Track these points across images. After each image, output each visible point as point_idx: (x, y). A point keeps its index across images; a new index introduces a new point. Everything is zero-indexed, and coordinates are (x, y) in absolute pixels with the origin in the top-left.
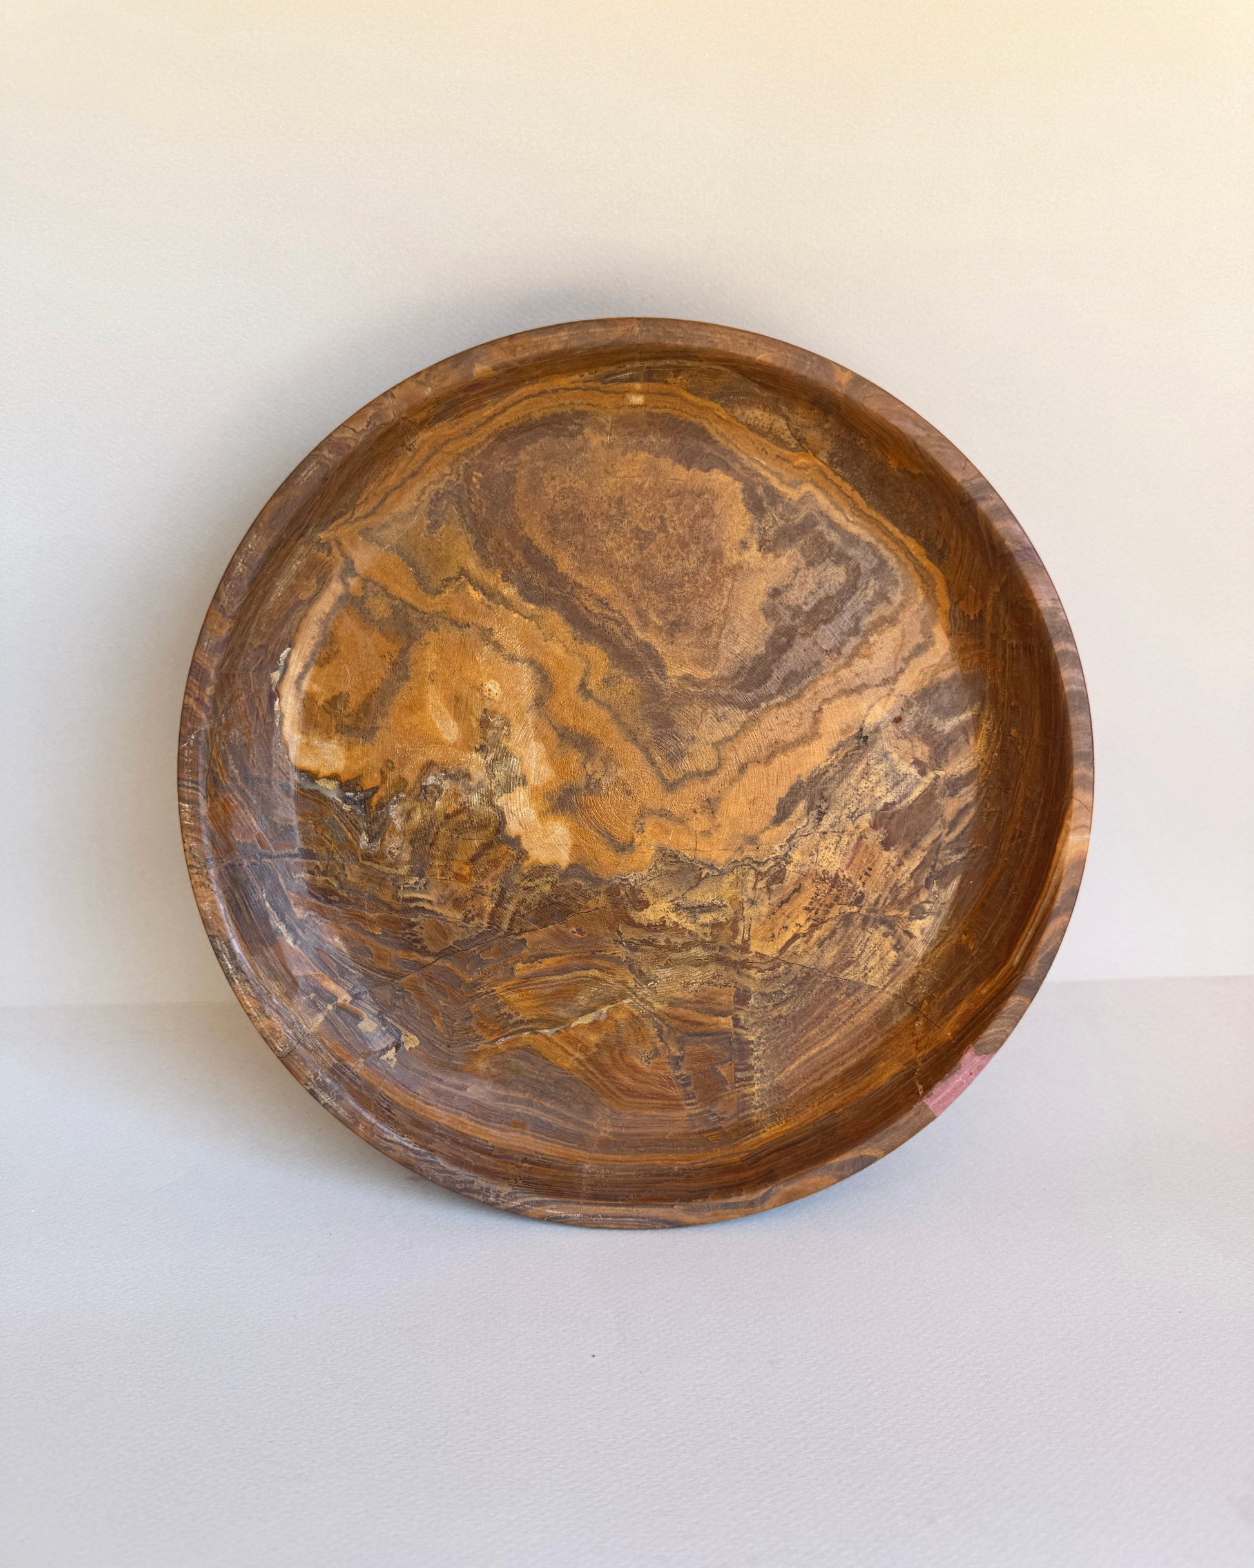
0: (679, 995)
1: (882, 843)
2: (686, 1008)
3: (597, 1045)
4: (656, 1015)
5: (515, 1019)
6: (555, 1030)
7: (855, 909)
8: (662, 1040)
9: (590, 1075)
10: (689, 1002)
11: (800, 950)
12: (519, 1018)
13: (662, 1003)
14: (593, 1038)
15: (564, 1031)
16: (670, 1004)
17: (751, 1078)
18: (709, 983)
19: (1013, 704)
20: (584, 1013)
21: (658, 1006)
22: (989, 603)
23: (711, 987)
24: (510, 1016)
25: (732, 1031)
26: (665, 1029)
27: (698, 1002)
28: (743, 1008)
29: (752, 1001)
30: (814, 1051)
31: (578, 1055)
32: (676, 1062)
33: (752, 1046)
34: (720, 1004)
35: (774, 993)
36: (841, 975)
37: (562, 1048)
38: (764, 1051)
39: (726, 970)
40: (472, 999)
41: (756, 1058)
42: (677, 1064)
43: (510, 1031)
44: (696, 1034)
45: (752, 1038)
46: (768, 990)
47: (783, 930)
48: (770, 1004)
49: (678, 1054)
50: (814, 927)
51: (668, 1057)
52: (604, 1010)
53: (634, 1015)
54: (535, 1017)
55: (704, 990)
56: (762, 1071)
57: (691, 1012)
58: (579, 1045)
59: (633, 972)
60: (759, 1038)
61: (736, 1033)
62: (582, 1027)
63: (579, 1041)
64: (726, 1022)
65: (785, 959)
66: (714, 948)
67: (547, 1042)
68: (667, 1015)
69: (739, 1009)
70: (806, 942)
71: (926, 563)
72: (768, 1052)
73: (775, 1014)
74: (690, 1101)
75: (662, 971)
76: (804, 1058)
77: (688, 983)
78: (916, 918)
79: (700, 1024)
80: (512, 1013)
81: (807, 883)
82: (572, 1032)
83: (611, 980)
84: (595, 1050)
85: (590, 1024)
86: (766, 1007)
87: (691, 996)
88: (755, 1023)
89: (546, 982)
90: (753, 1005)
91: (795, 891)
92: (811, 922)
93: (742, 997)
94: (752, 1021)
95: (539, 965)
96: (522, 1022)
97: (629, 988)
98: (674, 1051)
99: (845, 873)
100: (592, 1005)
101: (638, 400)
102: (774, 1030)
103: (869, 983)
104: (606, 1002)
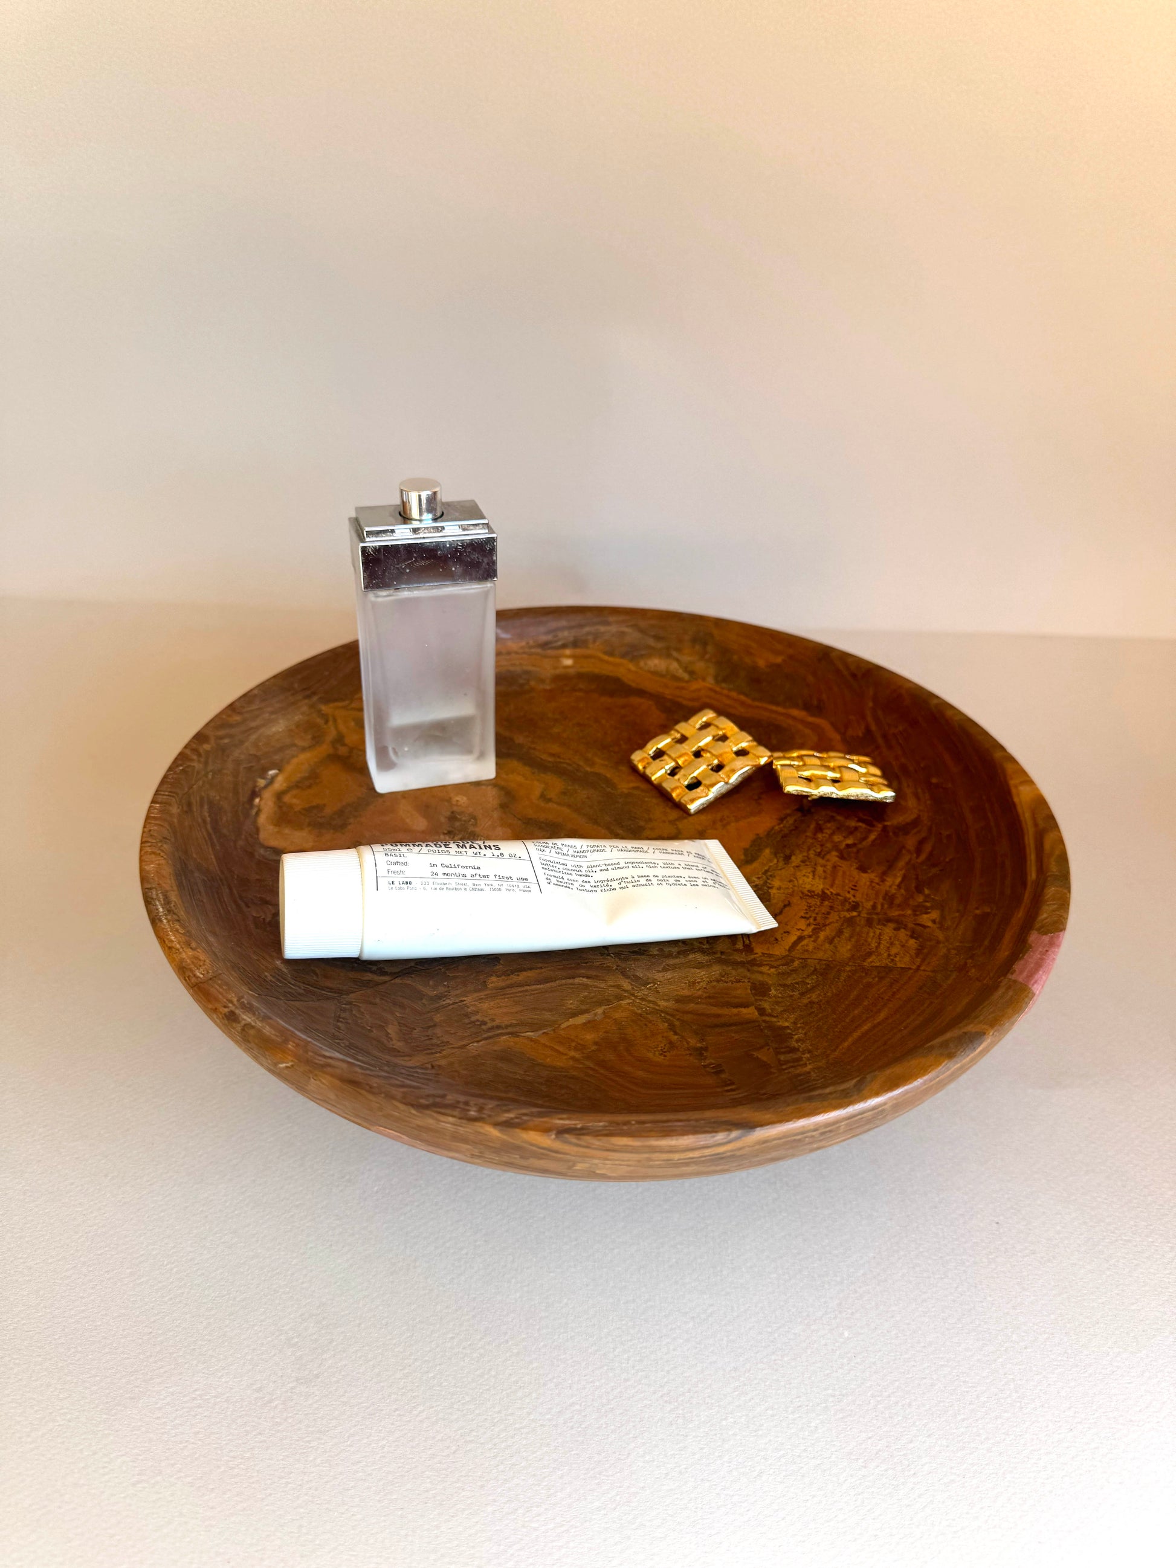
0: (686, 992)
1: (857, 868)
2: (697, 1003)
3: (596, 1043)
4: (662, 1012)
5: (489, 1025)
6: (541, 1032)
7: (855, 914)
8: (676, 1033)
9: (591, 1072)
10: (700, 997)
11: (811, 948)
12: (495, 1024)
13: (668, 1000)
14: (590, 1037)
15: (552, 1032)
16: (677, 1001)
17: (800, 1059)
18: (718, 981)
19: (922, 765)
20: (574, 1015)
21: (663, 1004)
22: (870, 719)
23: (721, 984)
24: (485, 1023)
25: (759, 1019)
26: (677, 1023)
27: (709, 997)
28: (765, 998)
29: (773, 992)
30: (866, 1028)
31: (572, 1053)
32: (700, 1052)
33: (789, 1031)
34: (735, 997)
35: (797, 983)
36: (865, 964)
37: (552, 1049)
38: (805, 1034)
39: (733, 969)
40: (437, 1010)
41: (798, 1041)
42: (701, 1054)
43: (485, 1036)
44: (716, 1026)
45: (787, 1024)
46: (789, 981)
47: (786, 935)
48: (796, 993)
49: (699, 1045)
50: (816, 931)
51: (688, 1049)
52: (600, 1011)
53: (636, 1013)
54: (514, 1022)
55: (714, 987)
56: (809, 1052)
57: (704, 1006)
58: (573, 1044)
59: (627, 977)
60: (795, 1023)
61: (764, 1021)
62: (576, 1027)
63: (573, 1041)
64: (750, 1012)
65: (797, 956)
66: (715, 953)
67: (532, 1043)
68: (677, 1011)
69: (761, 1000)
70: (814, 941)
71: (811, 719)
72: (811, 1034)
73: (805, 1001)
74: (729, 1088)
75: (661, 974)
76: (856, 1035)
77: (694, 983)
78: (921, 914)
79: (718, 1016)
80: (486, 1019)
81: (795, 900)
82: (562, 1032)
83: (603, 985)
84: (594, 1048)
85: (584, 1024)
86: (791, 996)
87: (700, 993)
88: (785, 1011)
89: (527, 991)
90: (775, 996)
91: (785, 906)
92: (813, 926)
93: (761, 990)
94: (779, 1009)
95: (515, 977)
96: (498, 1027)
97: (626, 991)
98: (693, 1042)
99: (831, 890)
100: (583, 1007)
101: (568, 662)
102: (810, 1014)
103: (899, 965)
104: (600, 1003)
